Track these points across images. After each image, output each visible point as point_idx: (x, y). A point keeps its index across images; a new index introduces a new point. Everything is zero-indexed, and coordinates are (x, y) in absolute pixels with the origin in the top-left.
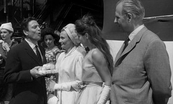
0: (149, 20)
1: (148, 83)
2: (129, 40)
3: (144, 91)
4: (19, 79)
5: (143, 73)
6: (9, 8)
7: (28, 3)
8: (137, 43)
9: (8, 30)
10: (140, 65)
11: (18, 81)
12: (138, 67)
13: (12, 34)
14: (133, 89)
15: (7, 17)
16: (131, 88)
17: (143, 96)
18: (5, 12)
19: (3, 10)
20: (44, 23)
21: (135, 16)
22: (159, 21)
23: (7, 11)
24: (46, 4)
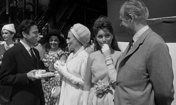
0: (154, 21)
1: (150, 86)
2: (133, 41)
3: (146, 93)
4: (15, 81)
5: (145, 75)
6: (11, 9)
7: (31, 4)
8: (140, 44)
9: (9, 31)
10: (142, 67)
11: (14, 83)
12: (140, 68)
13: (13, 35)
14: (136, 91)
15: (10, 18)
16: (134, 90)
17: (145, 99)
18: (7, 13)
19: (6, 11)
20: (47, 24)
21: (136, 17)
22: (164, 22)
23: (9, 13)
24: (49, 5)
